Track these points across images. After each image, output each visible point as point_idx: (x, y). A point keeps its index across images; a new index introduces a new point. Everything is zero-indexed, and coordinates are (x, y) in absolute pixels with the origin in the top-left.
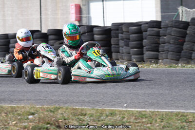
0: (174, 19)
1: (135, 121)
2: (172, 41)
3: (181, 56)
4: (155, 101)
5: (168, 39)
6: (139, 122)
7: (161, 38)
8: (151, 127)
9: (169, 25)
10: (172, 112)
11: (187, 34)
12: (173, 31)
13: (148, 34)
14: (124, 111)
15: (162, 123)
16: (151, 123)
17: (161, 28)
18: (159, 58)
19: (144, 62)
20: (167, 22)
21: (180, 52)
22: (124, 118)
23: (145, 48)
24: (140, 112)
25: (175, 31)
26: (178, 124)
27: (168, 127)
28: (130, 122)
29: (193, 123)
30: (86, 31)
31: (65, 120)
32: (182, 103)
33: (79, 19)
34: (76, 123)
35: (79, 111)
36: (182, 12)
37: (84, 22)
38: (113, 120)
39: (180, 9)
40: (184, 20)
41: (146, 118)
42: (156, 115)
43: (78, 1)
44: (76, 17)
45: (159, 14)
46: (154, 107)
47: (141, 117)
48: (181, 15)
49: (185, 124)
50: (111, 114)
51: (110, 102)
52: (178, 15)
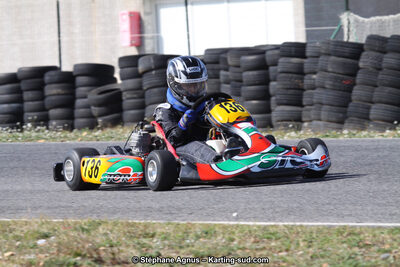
0: (332, 38)
1: (255, 246)
2: (328, 84)
3: (348, 114)
4: (295, 205)
5: (321, 80)
6: (264, 248)
7: (306, 77)
8: (288, 258)
9: (323, 51)
10: (330, 227)
11: (359, 68)
12: (332, 63)
13: (279, 70)
14: (233, 226)
15: (311, 249)
16: (287, 250)
17: (305, 57)
18: (304, 119)
19: (272, 126)
20: (318, 44)
21: (346, 106)
22: (233, 240)
23: (273, 98)
24: (265, 228)
25: (334, 63)
26: (343, 250)
27: (323, 257)
28: (244, 249)
29: (373, 248)
30: (153, 67)
31: (112, 246)
32: (351, 207)
33: (139, 43)
34: (134, 251)
35: (141, 228)
36: (349, 23)
37: (149, 48)
38: (210, 246)
39: (345, 18)
40: (352, 40)
41: (277, 239)
42: (298, 233)
43: (136, 6)
44: (132, 39)
45: (302, 29)
46: (293, 217)
47: (268, 238)
48: (346, 29)
49: (356, 250)
50: (207, 233)
51: (203, 208)
52: (341, 30)
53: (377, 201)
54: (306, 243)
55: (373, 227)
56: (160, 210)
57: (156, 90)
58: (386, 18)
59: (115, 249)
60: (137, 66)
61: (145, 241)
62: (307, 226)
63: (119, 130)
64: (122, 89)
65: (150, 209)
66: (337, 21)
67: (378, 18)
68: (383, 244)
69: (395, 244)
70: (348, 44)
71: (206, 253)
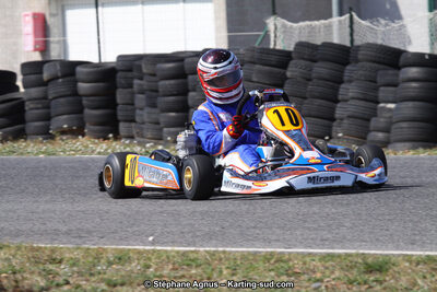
0: (256, 45)
1: (172, 274)
4: (217, 229)
6: (183, 277)
9: (247, 59)
10: (256, 253)
11: (286, 78)
12: (257, 72)
14: (148, 251)
15: (234, 278)
16: (209, 279)
20: (241, 51)
22: (149, 267)
24: (184, 254)
25: (260, 72)
26: (270, 279)
28: (161, 276)
29: (303, 277)
30: (59, 74)
31: (14, 273)
32: (278, 231)
33: (44, 48)
34: (39, 279)
35: (48, 252)
36: (276, 28)
37: (55, 54)
38: (123, 273)
39: (272, 23)
40: (279, 47)
41: (197, 266)
42: (221, 259)
43: (40, 6)
44: (36, 43)
45: (224, 34)
46: (214, 242)
47: (188, 265)
48: (272, 35)
49: (285, 278)
50: (120, 259)
51: (115, 232)
52: (267, 36)
53: (307, 225)
54: (229, 271)
55: (302, 253)
56: (68, 233)
57: (62, 100)
58: (316, 22)
59: (19, 276)
60: (41, 73)
61: (51, 267)
62: (230, 253)
63: (21, 144)
64: (25, 98)
65: (56, 232)
66: (264, 26)
67: (308, 23)
68: (314, 272)
69: (327, 273)
70: (275, 51)
71: (120, 281)
